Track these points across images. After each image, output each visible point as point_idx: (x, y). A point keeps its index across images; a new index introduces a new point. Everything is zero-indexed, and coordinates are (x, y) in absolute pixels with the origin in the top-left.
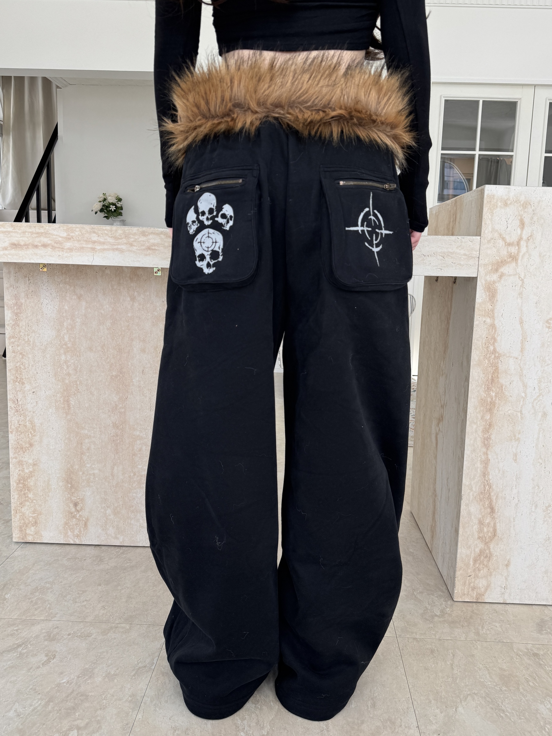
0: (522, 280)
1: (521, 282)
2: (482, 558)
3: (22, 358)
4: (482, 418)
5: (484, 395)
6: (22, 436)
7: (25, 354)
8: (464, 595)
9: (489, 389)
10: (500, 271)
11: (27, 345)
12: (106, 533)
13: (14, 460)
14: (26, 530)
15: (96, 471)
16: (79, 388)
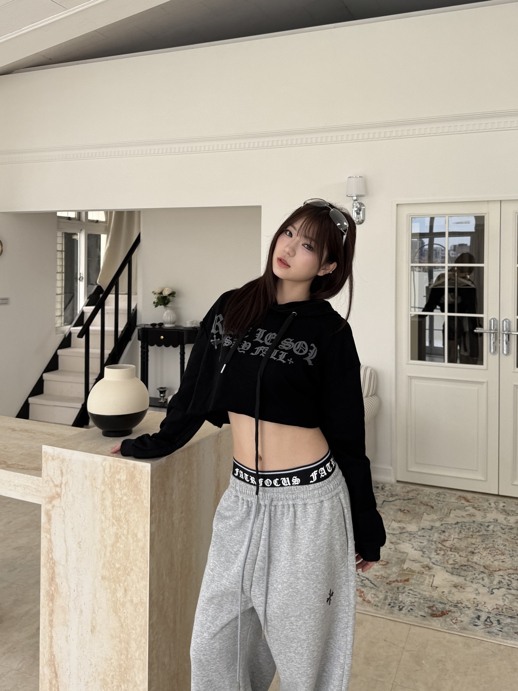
0: (64, 511)
1: (63, 513)
4: (48, 605)
5: (48, 588)
9: (50, 585)
10: (52, 503)
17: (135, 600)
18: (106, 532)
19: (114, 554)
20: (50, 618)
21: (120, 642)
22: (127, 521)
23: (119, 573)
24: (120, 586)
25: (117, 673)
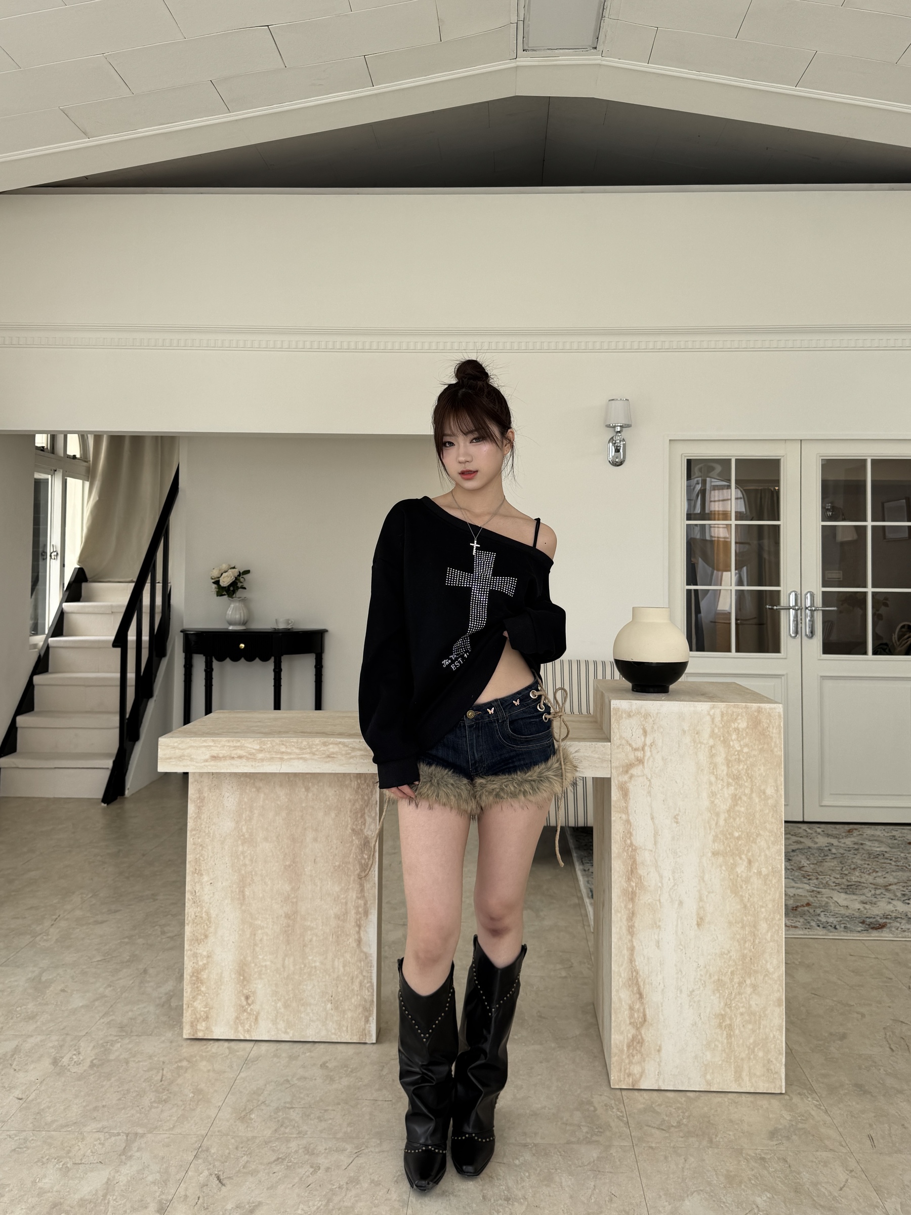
0: (649, 780)
1: (648, 783)
2: (635, 1043)
3: (202, 849)
4: (626, 907)
5: (625, 885)
6: (198, 927)
7: (205, 845)
8: (621, 1081)
9: (629, 880)
10: (630, 772)
11: (207, 837)
12: (277, 1028)
13: (189, 952)
14: (196, 1025)
15: (268, 963)
16: (254, 878)
17: (764, 871)
18: (718, 796)
19: (732, 820)
20: (630, 924)
21: (743, 927)
22: (750, 778)
23: (740, 843)
24: (741, 858)
25: (739, 967)
